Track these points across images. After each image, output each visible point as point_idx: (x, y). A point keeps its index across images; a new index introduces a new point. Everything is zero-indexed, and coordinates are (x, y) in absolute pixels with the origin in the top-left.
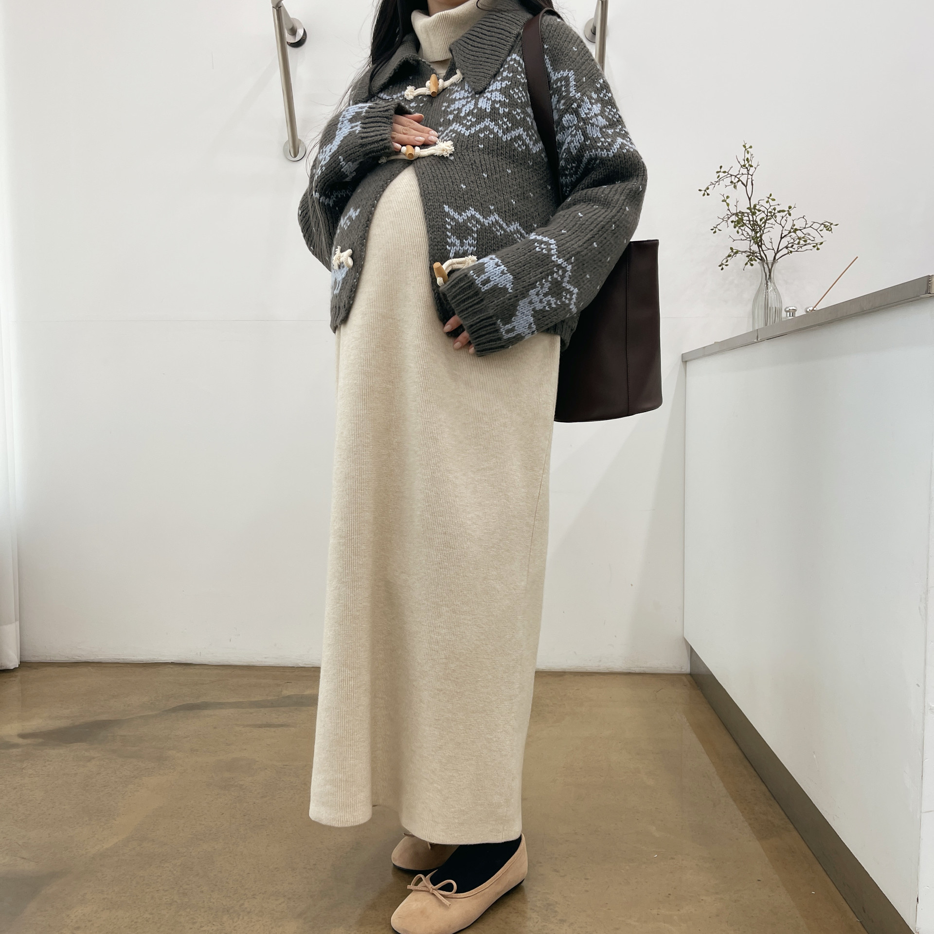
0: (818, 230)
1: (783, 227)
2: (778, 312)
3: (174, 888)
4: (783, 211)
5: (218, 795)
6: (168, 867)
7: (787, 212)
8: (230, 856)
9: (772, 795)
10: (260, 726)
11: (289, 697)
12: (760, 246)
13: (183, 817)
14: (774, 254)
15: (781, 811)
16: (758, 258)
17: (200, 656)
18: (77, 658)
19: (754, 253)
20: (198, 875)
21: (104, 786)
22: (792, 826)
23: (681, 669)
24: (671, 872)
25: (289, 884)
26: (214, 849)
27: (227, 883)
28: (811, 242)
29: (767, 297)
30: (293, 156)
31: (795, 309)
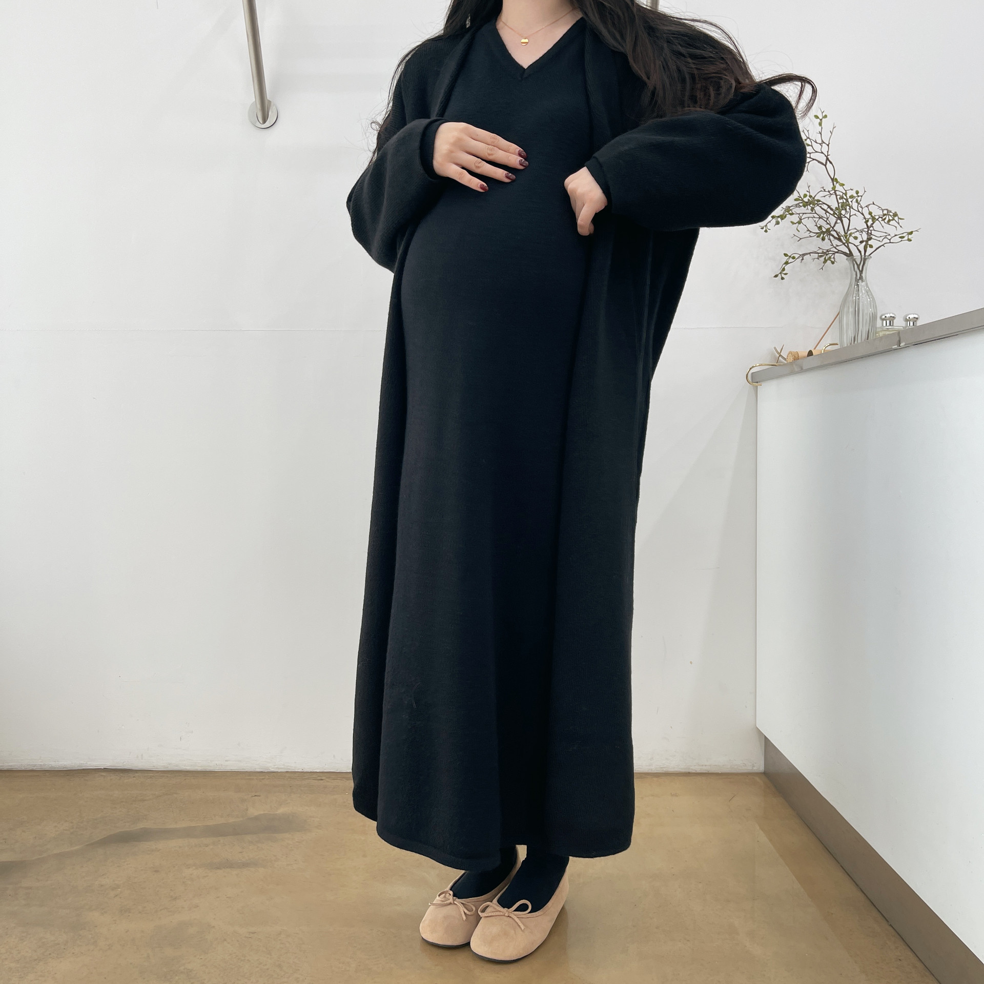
2: (872, 319)
10: (219, 867)
11: (257, 818)
23: (753, 766)
29: (857, 302)
30: (261, 123)
31: (893, 317)
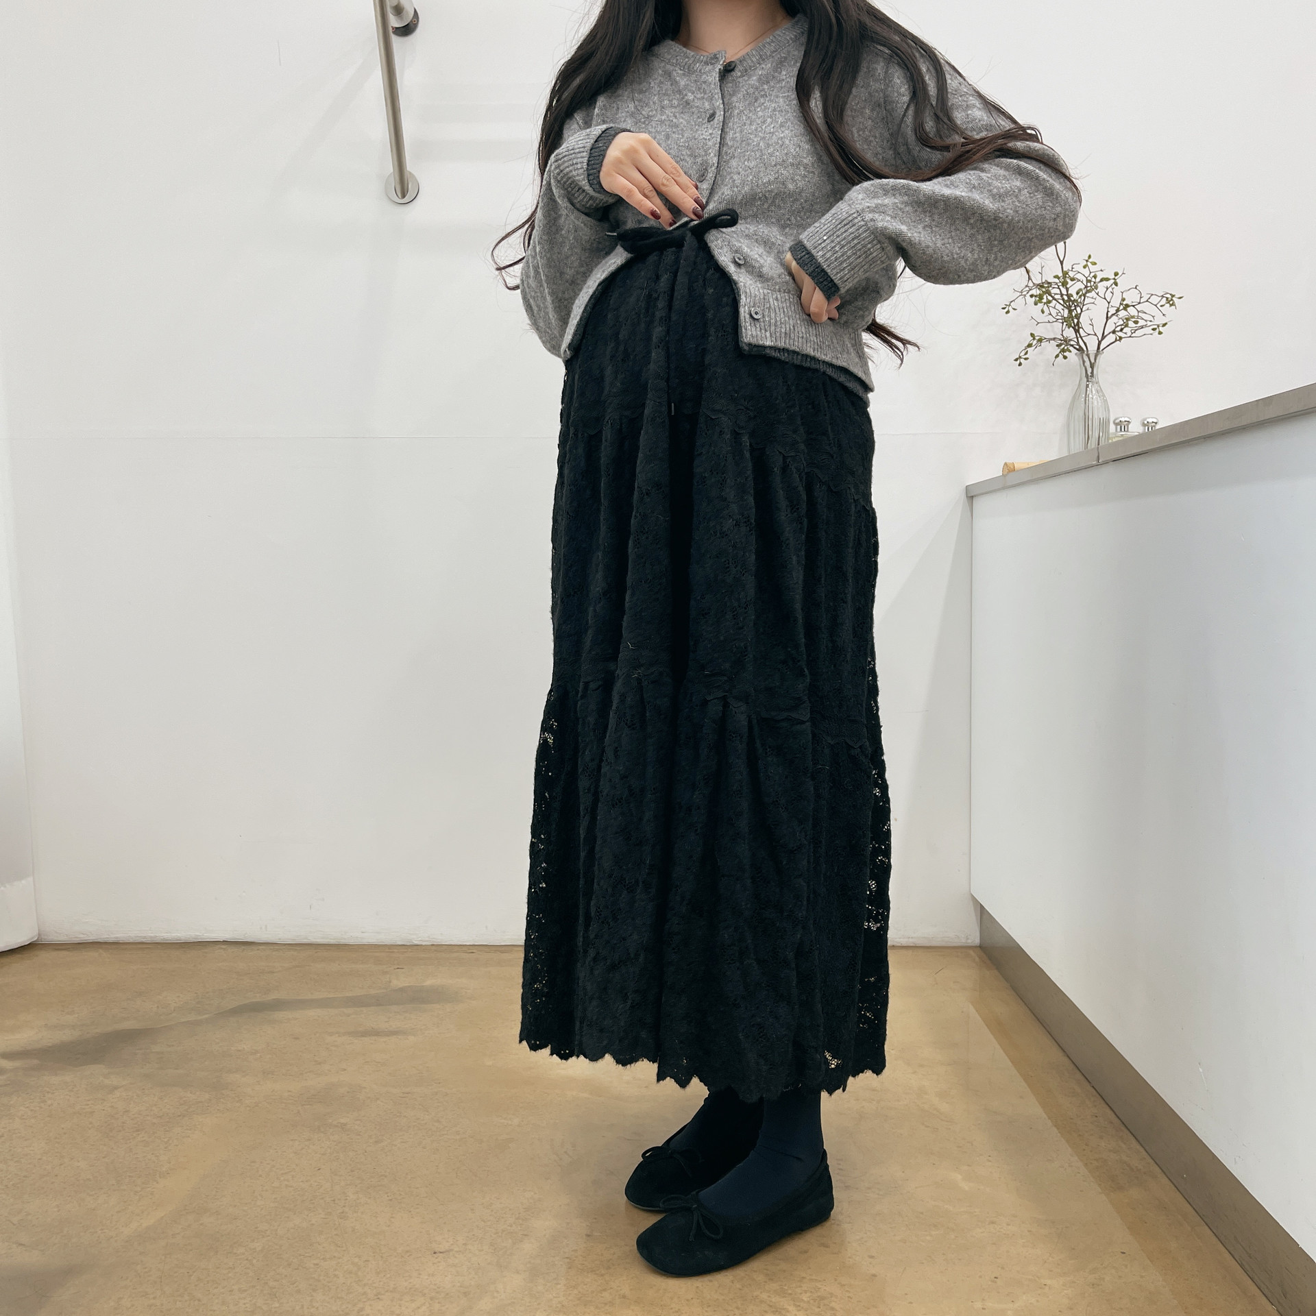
0: (1158, 306)
1: (1109, 303)
2: (1104, 424)
3: (254, 1287)
4: (1107, 279)
5: (309, 1140)
6: (244, 1254)
7: (1113, 281)
8: (336, 1235)
9: (1123, 1123)
10: (365, 1034)
11: (402, 990)
12: (1077, 331)
13: (261, 1176)
14: (1097, 342)
15: (1139, 1147)
16: (1075, 348)
17: (266, 930)
18: (82, 936)
19: (1066, 341)
20: (289, 1265)
21: (138, 1131)
22: (1157, 1169)
23: (968, 939)
24: (994, 1244)
25: (429, 1275)
26: (313, 1224)
27: (336, 1276)
28: (1149, 323)
29: (1087, 401)
30: (400, 197)
31: (1128, 422)
